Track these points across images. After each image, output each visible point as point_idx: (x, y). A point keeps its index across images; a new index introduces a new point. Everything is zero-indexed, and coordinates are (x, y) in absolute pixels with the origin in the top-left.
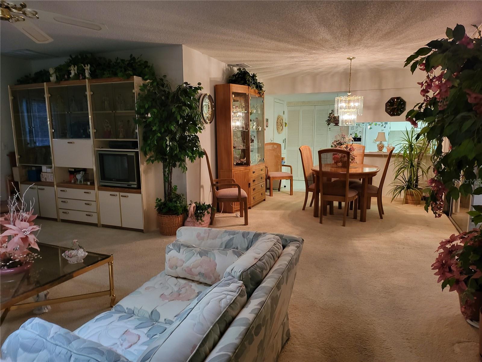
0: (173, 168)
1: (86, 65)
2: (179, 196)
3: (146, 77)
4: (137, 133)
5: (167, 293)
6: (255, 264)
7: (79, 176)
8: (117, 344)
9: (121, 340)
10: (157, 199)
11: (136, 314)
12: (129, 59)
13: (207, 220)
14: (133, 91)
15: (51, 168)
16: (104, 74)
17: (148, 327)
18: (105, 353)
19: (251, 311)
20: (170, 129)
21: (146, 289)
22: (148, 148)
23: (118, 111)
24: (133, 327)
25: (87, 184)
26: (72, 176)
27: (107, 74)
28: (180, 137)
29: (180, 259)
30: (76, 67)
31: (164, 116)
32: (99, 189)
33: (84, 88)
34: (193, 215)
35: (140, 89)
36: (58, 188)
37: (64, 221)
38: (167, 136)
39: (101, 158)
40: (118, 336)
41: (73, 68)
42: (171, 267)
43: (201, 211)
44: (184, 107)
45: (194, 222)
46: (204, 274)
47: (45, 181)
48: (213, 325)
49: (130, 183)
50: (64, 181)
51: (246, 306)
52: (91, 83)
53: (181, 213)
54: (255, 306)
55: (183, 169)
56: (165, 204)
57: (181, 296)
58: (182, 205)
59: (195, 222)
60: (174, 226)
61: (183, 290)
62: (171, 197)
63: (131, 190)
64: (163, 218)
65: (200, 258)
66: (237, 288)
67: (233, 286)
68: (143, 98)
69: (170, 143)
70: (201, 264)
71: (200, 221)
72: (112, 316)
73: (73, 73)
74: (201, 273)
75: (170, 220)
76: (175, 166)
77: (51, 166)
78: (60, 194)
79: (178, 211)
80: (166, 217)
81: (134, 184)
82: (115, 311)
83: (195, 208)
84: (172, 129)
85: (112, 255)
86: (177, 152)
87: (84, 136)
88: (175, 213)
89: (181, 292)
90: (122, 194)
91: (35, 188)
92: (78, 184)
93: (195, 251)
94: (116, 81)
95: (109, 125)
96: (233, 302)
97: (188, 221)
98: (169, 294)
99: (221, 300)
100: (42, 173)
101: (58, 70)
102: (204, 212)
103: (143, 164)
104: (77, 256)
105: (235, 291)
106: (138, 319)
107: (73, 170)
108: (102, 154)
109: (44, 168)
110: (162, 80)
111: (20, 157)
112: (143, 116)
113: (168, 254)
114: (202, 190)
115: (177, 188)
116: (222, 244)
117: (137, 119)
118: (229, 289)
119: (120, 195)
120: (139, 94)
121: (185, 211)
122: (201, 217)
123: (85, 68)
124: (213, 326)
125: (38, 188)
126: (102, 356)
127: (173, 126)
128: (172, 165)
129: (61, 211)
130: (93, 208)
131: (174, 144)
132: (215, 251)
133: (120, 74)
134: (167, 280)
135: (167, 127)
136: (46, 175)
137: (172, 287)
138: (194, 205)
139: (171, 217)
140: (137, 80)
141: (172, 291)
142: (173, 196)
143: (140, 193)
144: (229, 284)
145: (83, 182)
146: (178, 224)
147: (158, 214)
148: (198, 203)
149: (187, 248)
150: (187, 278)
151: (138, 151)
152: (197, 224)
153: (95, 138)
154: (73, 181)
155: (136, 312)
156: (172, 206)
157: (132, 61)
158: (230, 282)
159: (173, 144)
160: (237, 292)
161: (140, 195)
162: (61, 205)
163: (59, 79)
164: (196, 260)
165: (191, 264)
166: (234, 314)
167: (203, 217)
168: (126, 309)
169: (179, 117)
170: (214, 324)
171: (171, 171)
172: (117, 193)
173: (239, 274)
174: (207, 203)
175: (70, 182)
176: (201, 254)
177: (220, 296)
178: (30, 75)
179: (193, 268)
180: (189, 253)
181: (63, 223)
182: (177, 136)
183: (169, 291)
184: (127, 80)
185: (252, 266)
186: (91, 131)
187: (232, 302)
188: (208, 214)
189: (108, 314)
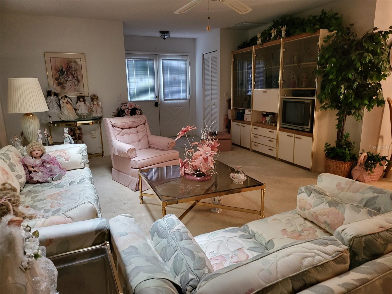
0: (347, 116)
1: (283, 27)
2: (350, 143)
3: (332, 29)
4: (316, 82)
5: (290, 229)
6: (378, 233)
7: (268, 119)
8: (229, 255)
9: (233, 253)
10: (326, 144)
11: (256, 238)
12: (321, 14)
13: (379, 171)
14: (318, 44)
15: (251, 111)
16: (296, 32)
17: (259, 252)
18: (196, 259)
19: (342, 285)
20: (347, 77)
21: (273, 219)
22: (323, 96)
23: (302, 64)
24: (247, 247)
25: (273, 125)
26: (264, 118)
27: (299, 31)
28: (358, 85)
29: (309, 203)
30: (276, 30)
31: (343, 64)
32: (280, 130)
33: (278, 47)
34: (363, 164)
35: (324, 41)
36: (253, 126)
37: (254, 151)
38: (343, 84)
39: (285, 104)
40: (232, 249)
41: (274, 31)
42: (301, 208)
43: (372, 162)
44: (365, 54)
45: (362, 171)
46: (329, 224)
47: (246, 120)
48: (283, 278)
49: (304, 127)
50: (258, 121)
51: (341, 276)
52: (284, 42)
53: (349, 160)
54: (353, 281)
55: (357, 117)
56: (333, 149)
57: (301, 237)
58: (352, 153)
59: (364, 172)
60: (340, 171)
61: (306, 233)
62: (341, 143)
63: (304, 133)
64: (329, 161)
65: (329, 207)
66: (335, 253)
67: (331, 248)
68: (325, 49)
69: (344, 91)
70: (328, 214)
71: (370, 172)
72: (238, 232)
73: (273, 35)
74: (327, 222)
75: (336, 165)
76: (349, 113)
77: (250, 110)
78: (254, 131)
79: (346, 158)
80: (332, 161)
81: (308, 128)
82: (243, 229)
83: (366, 158)
84: (350, 77)
85: (265, 184)
86: (352, 100)
87: (275, 87)
88: (342, 159)
89: (302, 234)
90: (296, 136)
91: (240, 125)
92: (266, 125)
93: (326, 199)
94: (304, 37)
95: (294, 76)
96: (322, 265)
97: (355, 169)
98: (291, 231)
99: (306, 258)
100: (245, 115)
101: (263, 34)
102: (376, 163)
103: (318, 111)
104: (238, 179)
105: (330, 254)
106: (255, 242)
107: (265, 113)
108: (285, 101)
109: (247, 111)
110: (348, 29)
111: (234, 103)
112: (323, 66)
113: (300, 195)
114: (380, 140)
115: (349, 135)
116: (362, 199)
117: (318, 69)
118: (324, 250)
119: (295, 137)
120: (322, 45)
121: (354, 159)
122: (371, 168)
123: (282, 29)
124: (283, 280)
125: (242, 125)
126: (192, 260)
127: (352, 74)
128: (346, 113)
129: (253, 143)
130: (273, 144)
131: (350, 92)
132: (347, 205)
133: (308, 29)
134: (296, 218)
135: (345, 75)
136: (247, 116)
137: (297, 226)
138: (365, 154)
139: (338, 163)
140: (323, 33)
141: (295, 230)
142: (343, 142)
143: (312, 136)
144: (327, 244)
145: (271, 123)
146: (344, 170)
147: (325, 157)
148: (371, 153)
149: (318, 194)
150: (314, 222)
151: (315, 99)
152: (365, 174)
153: (282, 88)
154: (263, 122)
155: (257, 236)
156: (340, 152)
157: (323, 16)
158: (329, 243)
159: (348, 92)
160: (332, 256)
161: (311, 138)
162: (254, 139)
163: (263, 42)
164: (324, 208)
165: (318, 210)
166: (319, 277)
167: (374, 168)
168: (250, 230)
169: (358, 65)
170: (285, 277)
171: (344, 118)
172: (293, 135)
173: (349, 237)
174: (383, 155)
175: (261, 123)
176: (331, 204)
177: (307, 252)
178: (247, 41)
179: (319, 215)
180: (318, 199)
181: (254, 153)
182: (355, 84)
183: (293, 229)
184: (314, 34)
185: (370, 234)
186: (280, 82)
187: (319, 264)
188: (380, 166)
189: (235, 229)
